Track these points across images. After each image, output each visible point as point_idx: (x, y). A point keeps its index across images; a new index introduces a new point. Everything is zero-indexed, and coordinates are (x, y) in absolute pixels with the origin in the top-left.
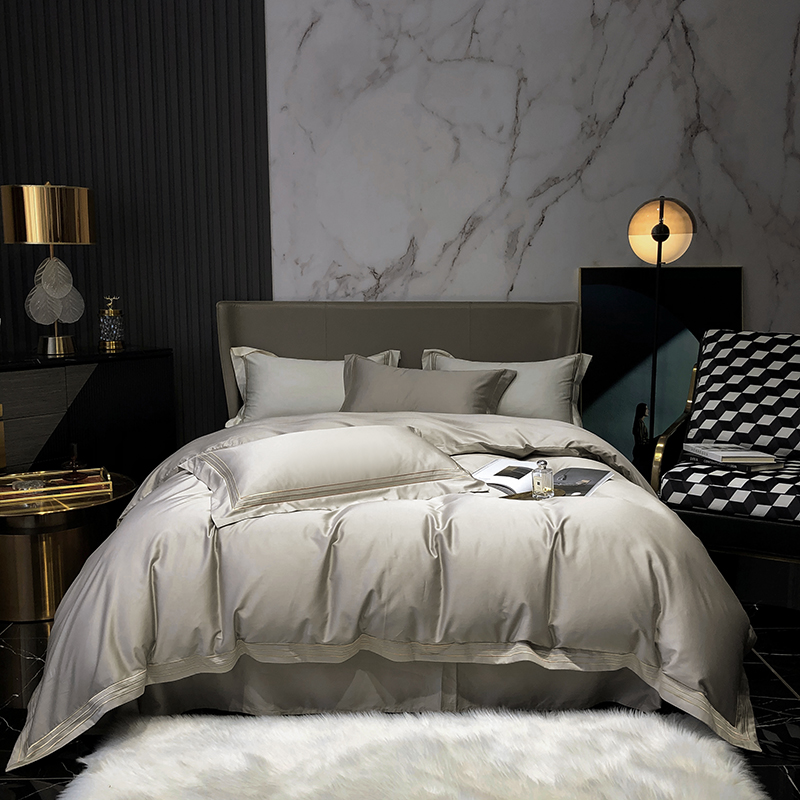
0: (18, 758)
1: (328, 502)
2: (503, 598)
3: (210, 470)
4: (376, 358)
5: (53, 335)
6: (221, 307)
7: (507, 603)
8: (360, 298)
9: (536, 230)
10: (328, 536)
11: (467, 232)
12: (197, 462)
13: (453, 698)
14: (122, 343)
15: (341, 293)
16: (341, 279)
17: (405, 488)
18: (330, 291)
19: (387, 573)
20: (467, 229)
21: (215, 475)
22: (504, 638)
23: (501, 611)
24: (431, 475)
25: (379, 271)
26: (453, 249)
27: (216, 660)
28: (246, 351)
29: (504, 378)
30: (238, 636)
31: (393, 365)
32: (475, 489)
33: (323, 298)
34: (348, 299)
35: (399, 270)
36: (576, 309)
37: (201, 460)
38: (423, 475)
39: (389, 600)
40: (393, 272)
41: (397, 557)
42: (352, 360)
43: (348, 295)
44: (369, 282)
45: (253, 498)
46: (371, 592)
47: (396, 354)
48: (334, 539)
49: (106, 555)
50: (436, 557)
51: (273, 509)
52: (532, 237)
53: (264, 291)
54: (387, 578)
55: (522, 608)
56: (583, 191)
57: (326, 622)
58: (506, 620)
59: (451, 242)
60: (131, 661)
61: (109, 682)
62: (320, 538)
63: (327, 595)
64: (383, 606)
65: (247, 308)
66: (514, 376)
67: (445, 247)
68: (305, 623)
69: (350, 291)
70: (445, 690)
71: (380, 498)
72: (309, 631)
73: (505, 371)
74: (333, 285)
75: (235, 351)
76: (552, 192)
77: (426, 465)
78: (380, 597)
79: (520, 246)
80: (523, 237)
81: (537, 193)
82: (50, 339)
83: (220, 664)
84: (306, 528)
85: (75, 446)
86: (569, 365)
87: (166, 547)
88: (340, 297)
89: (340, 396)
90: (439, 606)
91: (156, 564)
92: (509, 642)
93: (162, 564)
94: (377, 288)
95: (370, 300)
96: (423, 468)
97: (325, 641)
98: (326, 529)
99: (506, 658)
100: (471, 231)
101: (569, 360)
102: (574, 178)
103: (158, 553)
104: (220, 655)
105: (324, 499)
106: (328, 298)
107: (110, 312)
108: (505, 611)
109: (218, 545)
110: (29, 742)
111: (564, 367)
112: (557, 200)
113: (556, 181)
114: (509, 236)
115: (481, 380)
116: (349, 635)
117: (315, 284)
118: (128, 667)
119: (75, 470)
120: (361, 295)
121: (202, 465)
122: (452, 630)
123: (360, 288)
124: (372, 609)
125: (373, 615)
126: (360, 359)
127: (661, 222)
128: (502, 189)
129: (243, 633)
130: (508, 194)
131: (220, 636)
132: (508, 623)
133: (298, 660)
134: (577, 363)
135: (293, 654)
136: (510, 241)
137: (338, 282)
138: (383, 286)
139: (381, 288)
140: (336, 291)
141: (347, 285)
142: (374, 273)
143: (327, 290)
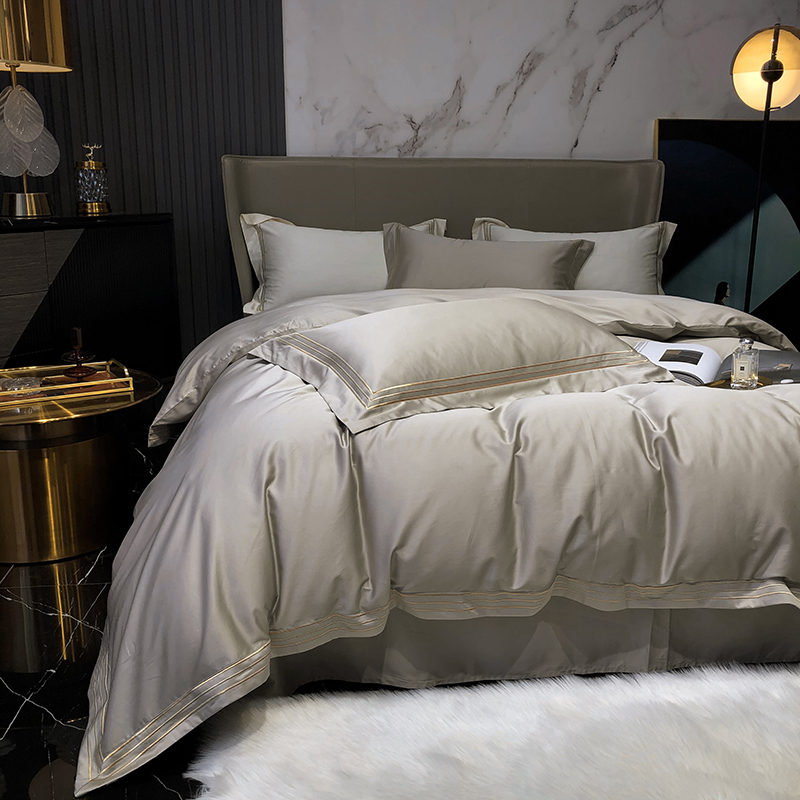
0: (89, 774)
1: (478, 397)
2: (755, 522)
3: (302, 358)
4: (421, 228)
5: (22, 191)
6: (227, 161)
7: (760, 528)
8: (393, 154)
9: (606, 72)
10: (509, 443)
11: (525, 72)
12: (276, 347)
13: (663, 652)
14: (106, 205)
15: (371, 147)
16: (370, 130)
17: (568, 378)
18: (358, 145)
19: (598, 493)
20: (525, 68)
21: (313, 364)
22: (748, 573)
23: (751, 538)
24: (598, 361)
25: (418, 120)
26: (508, 93)
27: (363, 619)
28: (259, 219)
29: (581, 250)
30: (394, 586)
31: (439, 234)
32: (659, 378)
33: (348, 154)
34: (379, 155)
35: (441, 119)
36: (657, 168)
37: (280, 344)
38: (589, 360)
39: (603, 529)
40: (435, 121)
41: (608, 471)
42: (394, 230)
43: (379, 150)
44: (405, 134)
45: (389, 392)
46: (578, 520)
47: (442, 223)
48: (517, 447)
49: (192, 476)
50: (659, 469)
51: (416, 407)
52: (601, 81)
53: (275, 143)
54: (598, 500)
55: (780, 534)
56: (663, 24)
57: (514, 562)
58: (755, 551)
59: (505, 85)
60: (250, 630)
61: (223, 663)
62: (497, 446)
63: (514, 524)
64: (594, 538)
65: (257, 164)
66: (592, 247)
67: (499, 90)
68: (488, 564)
69: (381, 145)
70: (654, 643)
71: (540, 392)
72: (492, 575)
73: (582, 242)
74: (361, 136)
75: (246, 218)
76: (627, 25)
77: (593, 348)
78: (591, 525)
79: (587, 92)
80: (591, 79)
81: (610, 25)
82: (19, 196)
83: (368, 626)
84: (475, 433)
85: (79, 331)
86: (653, 235)
87: (282, 462)
88: (370, 152)
89: (382, 273)
90: (664, 535)
91: (272, 488)
92: (756, 579)
93: (281, 486)
94: (415, 142)
95: (406, 157)
96: (590, 351)
97: (515, 587)
98: (502, 433)
99: (750, 601)
100: (528, 73)
101: (650, 230)
102: (653, 8)
103: (272, 471)
104: (368, 611)
105: (473, 393)
106: (354, 153)
107: (91, 164)
108: (756, 539)
109: (356, 457)
110: (102, 749)
111: (647, 237)
112: (633, 35)
113: (631, 10)
114: (575, 78)
115: (559, 252)
116: (547, 578)
117: (339, 136)
118: (248, 638)
119: (79, 363)
120: (396, 150)
121: (286, 352)
122: (683, 567)
123: (394, 141)
124: (579, 541)
125: (579, 551)
126: (403, 228)
127: (774, 57)
128: (569, 20)
129: (400, 582)
130: (576, 25)
131: (368, 586)
132: (758, 555)
133: (475, 614)
134: (661, 232)
135: (469, 606)
136: (576, 85)
137: (367, 133)
138: (422, 139)
139: (419, 141)
140: (364, 146)
141: (378, 138)
142: (412, 122)
143: (354, 143)
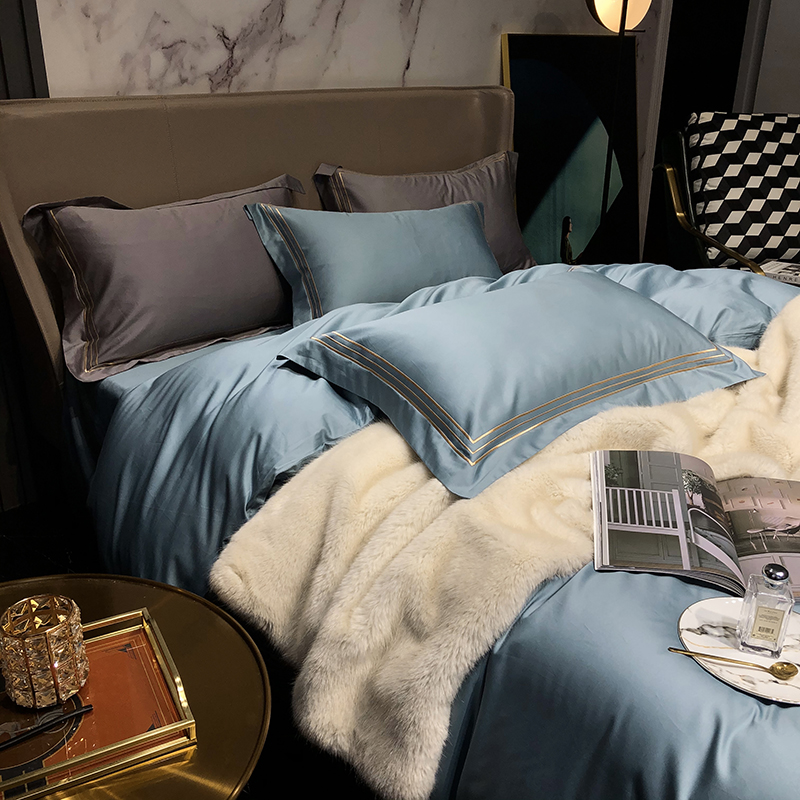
8: (203, 87)
15: (172, 77)
16: (170, 49)
18: (153, 73)
25: (232, 34)
34: (185, 90)
35: (261, 33)
43: (184, 81)
44: (217, 56)
69: (186, 74)
74: (158, 60)
88: (172, 85)
94: (230, 68)
95: (220, 91)
106: (150, 88)
117: (126, 59)
120: (207, 80)
123: (202, 68)
137: (166, 55)
138: (239, 62)
139: (237, 65)
140: (164, 75)
141: (181, 61)
142: (223, 37)
143: (148, 71)
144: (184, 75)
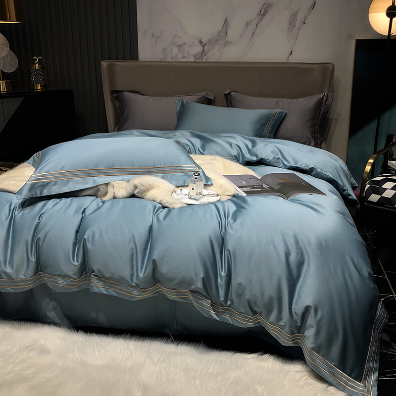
6: (104, 64)
9: (309, 13)
15: (180, 56)
20: (262, 12)
25: (204, 41)
26: (253, 25)
33: (169, 59)
34: (184, 60)
35: (217, 40)
40: (213, 41)
44: (199, 48)
52: (306, 18)
59: (251, 22)
65: (121, 65)
67: (247, 24)
69: (186, 54)
74: (175, 50)
79: (298, 24)
80: (300, 17)
88: (180, 58)
95: (198, 61)
100: (263, 15)
106: (172, 59)
107: (36, 66)
114: (291, 17)
117: (164, 50)
120: (193, 57)
127: (393, 3)
136: (291, 21)
137: (178, 48)
139: (205, 52)
140: (177, 55)
141: (184, 51)
142: (201, 42)
143: (171, 53)
144: (184, 56)
